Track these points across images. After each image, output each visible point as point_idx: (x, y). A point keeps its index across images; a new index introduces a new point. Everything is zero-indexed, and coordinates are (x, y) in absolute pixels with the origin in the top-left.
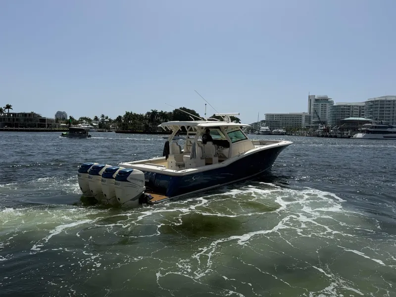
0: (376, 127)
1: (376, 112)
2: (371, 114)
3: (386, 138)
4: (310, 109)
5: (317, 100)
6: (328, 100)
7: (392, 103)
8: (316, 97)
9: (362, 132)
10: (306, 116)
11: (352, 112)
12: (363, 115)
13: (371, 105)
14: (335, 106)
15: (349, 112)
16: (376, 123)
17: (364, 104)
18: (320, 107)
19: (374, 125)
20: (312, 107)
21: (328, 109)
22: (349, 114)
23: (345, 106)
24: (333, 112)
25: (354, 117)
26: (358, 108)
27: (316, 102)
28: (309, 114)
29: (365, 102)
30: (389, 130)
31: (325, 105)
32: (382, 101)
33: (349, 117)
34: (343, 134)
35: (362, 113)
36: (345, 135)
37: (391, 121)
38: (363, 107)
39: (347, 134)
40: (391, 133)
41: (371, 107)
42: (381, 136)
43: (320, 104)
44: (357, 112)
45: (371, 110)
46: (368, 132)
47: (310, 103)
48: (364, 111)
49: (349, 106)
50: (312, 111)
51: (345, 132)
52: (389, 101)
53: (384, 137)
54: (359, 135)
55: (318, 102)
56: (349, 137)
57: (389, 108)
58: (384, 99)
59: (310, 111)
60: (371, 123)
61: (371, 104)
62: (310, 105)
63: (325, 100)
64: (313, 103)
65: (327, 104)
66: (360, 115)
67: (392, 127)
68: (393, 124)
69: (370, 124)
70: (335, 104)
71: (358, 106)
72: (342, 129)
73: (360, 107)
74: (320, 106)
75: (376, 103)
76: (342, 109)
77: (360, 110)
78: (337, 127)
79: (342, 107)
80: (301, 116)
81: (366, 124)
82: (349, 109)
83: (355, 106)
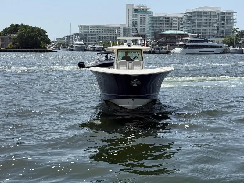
0: (193, 41)
1: (194, 25)
2: (189, 26)
3: (202, 53)
4: (129, 20)
5: (135, 10)
6: (146, 10)
7: (209, 14)
8: (135, 7)
9: (180, 46)
10: (125, 29)
11: (171, 24)
12: (182, 28)
13: (189, 17)
14: (154, 18)
15: (168, 24)
16: (193, 36)
17: (182, 16)
18: (139, 19)
19: (191, 39)
20: (131, 18)
21: (147, 20)
22: (168, 27)
23: (164, 17)
24: (153, 24)
25: (173, 30)
26: (177, 20)
27: (135, 13)
28: (127, 26)
29: (184, 13)
30: (205, 44)
31: (144, 15)
32: (200, 12)
33: (168, 30)
34: (162, 49)
35: (181, 26)
36: (163, 50)
37: (208, 34)
38: (182, 18)
39: (165, 49)
40: (207, 47)
41: (189, 19)
42: (197, 50)
43: (139, 14)
44: (176, 24)
45: (189, 22)
46: (186, 47)
47: (129, 14)
48: (182, 23)
49: (168, 18)
50: (131, 22)
51: (163, 47)
52: (207, 13)
53: (200, 52)
54: (177, 50)
55: (137, 12)
56: (167, 53)
57: (206, 20)
58: (201, 10)
59: (129, 22)
60: (188, 36)
61: (189, 15)
62: (129, 16)
63: (144, 10)
64: (131, 14)
65: (147, 15)
66: (178, 28)
67: (207, 41)
68: (209, 37)
69: (187, 38)
70: (154, 16)
71: (176, 18)
72: (160, 44)
73: (179, 19)
74: (139, 17)
75: (194, 14)
76: (161, 21)
77: (179, 22)
78: (156, 41)
79: (161, 19)
80: (119, 28)
81: (184, 38)
82: (168, 21)
83: (174, 17)
